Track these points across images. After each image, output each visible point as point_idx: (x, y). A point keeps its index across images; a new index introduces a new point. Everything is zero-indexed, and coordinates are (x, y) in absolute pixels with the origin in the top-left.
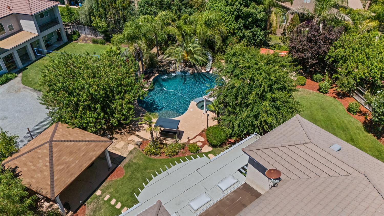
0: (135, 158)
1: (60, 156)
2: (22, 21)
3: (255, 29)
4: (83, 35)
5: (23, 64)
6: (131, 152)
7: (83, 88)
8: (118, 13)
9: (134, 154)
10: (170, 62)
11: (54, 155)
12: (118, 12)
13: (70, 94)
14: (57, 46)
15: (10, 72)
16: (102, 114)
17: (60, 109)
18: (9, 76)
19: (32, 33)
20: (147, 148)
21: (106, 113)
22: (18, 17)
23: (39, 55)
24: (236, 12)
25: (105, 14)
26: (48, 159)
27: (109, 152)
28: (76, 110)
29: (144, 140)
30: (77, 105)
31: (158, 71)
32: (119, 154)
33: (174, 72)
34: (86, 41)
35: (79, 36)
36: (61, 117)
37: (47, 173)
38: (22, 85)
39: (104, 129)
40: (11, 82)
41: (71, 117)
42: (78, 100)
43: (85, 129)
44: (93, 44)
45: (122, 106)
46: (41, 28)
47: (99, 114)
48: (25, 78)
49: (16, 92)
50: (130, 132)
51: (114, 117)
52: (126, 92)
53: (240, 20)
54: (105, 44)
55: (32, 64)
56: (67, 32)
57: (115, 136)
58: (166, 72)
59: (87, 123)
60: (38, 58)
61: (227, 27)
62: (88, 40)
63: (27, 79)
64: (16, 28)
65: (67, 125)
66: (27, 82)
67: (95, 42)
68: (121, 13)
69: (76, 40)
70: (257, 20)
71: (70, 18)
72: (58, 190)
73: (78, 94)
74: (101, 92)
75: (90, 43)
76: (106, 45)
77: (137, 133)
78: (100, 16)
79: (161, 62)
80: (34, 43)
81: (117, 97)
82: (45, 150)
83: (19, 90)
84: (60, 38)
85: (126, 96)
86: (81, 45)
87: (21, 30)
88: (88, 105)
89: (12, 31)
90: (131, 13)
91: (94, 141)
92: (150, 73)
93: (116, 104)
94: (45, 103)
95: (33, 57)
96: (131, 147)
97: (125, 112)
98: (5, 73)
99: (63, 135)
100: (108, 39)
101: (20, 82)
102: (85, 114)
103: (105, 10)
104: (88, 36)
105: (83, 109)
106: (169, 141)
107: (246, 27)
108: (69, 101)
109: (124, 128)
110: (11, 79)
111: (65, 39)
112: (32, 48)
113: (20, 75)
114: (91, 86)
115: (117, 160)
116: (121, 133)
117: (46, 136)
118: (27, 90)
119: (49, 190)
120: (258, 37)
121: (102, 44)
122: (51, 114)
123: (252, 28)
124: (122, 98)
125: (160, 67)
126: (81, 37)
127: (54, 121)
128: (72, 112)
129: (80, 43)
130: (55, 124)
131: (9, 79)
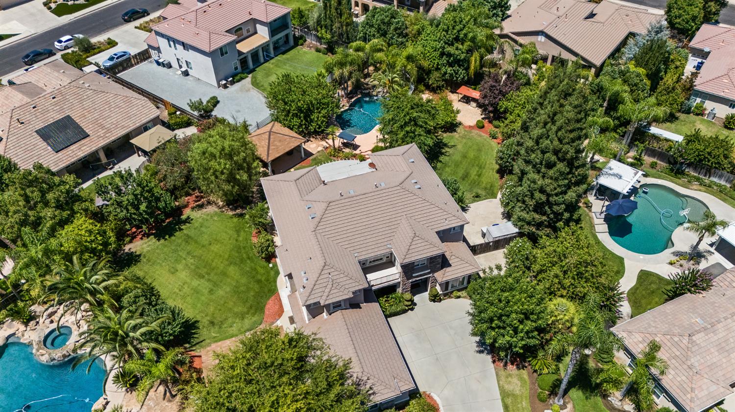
0: (320, 156)
1: (274, 141)
2: (258, 26)
3: (456, 68)
4: (309, 40)
5: (253, 65)
6: (319, 152)
7: (293, 101)
8: (342, 28)
9: (320, 154)
10: (374, 86)
11: (271, 140)
12: (342, 26)
13: (286, 103)
14: (283, 49)
15: (242, 73)
16: (304, 121)
17: (278, 112)
18: (242, 76)
19: (264, 37)
20: (329, 150)
21: (306, 121)
22: (255, 21)
23: (268, 58)
24: (441, 50)
25: (332, 26)
26: (267, 141)
27: (304, 148)
28: (287, 115)
29: (330, 146)
30: (289, 112)
31: (361, 93)
32: (311, 151)
33: (377, 96)
34: (311, 47)
35: (305, 41)
36: (278, 118)
37: (266, 149)
38: (251, 86)
39: (305, 133)
40: (243, 81)
41: (284, 119)
42: (290, 109)
43: (292, 129)
44: (315, 53)
45: (318, 118)
46: (273, 33)
47: (302, 121)
48: (254, 80)
49: (247, 91)
50: (323, 139)
51: (312, 125)
52: (322, 109)
53: (445, 57)
54: (326, 54)
55: (261, 67)
56: (294, 34)
57: (311, 139)
58: (369, 95)
59: (293, 126)
60: (266, 61)
61: (431, 61)
62: (312, 47)
63: (256, 80)
64: (252, 31)
65: (280, 124)
66: (255, 84)
67: (318, 50)
68: (344, 28)
69: (302, 45)
70: (459, 60)
71: (300, 21)
72: (271, 158)
73: (291, 105)
74: (305, 106)
75: (313, 50)
76: (327, 56)
77: (327, 140)
78: (326, 27)
79: (367, 84)
80: (265, 47)
81: (316, 111)
82: (267, 136)
83: (248, 90)
84: (287, 41)
85: (322, 111)
86: (305, 53)
87: (256, 33)
88: (297, 114)
89: (249, 34)
90: (354, 30)
91: (295, 137)
92: (354, 93)
93: (314, 116)
94: (270, 107)
95: (262, 60)
96: (320, 149)
97: (319, 123)
98: (239, 73)
99: (277, 130)
100: (331, 50)
101: (250, 83)
102: (293, 119)
103: (332, 21)
104: (313, 42)
105: (292, 115)
106: (347, 150)
107: (451, 65)
108: (284, 108)
109: (320, 135)
110: (243, 79)
111: (292, 42)
112: (263, 52)
113: (250, 76)
114: (299, 100)
115: (308, 154)
116: (316, 138)
117: (268, 128)
118: (255, 91)
119: (266, 158)
120: (460, 76)
121: (324, 54)
122: (272, 115)
123: (454, 66)
124: (320, 112)
125: (365, 89)
126: (307, 42)
127: (272, 120)
128: (285, 116)
129: (305, 49)
130: (273, 122)
131: (242, 79)
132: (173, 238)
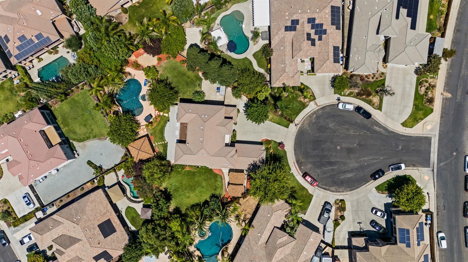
11: (144, 151)
34: (56, 103)
37: (147, 154)
38: (81, 143)
44: (62, 103)
63: (77, 140)
69: (51, 106)
75: (59, 103)
83: (84, 145)
87: (44, 131)
101: (78, 143)
113: (71, 141)
132: (173, 195)
